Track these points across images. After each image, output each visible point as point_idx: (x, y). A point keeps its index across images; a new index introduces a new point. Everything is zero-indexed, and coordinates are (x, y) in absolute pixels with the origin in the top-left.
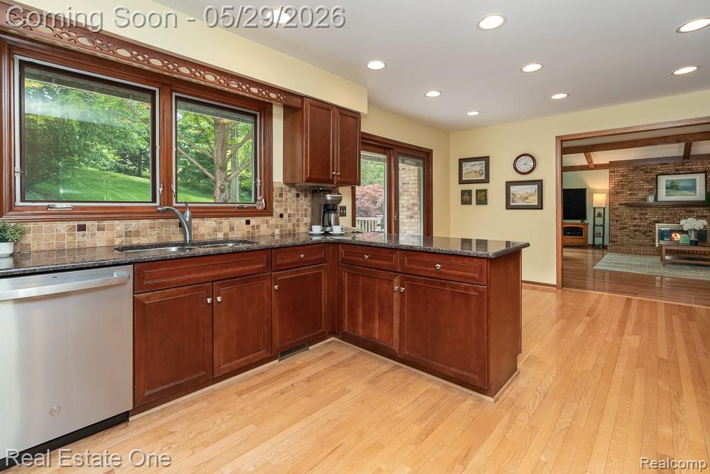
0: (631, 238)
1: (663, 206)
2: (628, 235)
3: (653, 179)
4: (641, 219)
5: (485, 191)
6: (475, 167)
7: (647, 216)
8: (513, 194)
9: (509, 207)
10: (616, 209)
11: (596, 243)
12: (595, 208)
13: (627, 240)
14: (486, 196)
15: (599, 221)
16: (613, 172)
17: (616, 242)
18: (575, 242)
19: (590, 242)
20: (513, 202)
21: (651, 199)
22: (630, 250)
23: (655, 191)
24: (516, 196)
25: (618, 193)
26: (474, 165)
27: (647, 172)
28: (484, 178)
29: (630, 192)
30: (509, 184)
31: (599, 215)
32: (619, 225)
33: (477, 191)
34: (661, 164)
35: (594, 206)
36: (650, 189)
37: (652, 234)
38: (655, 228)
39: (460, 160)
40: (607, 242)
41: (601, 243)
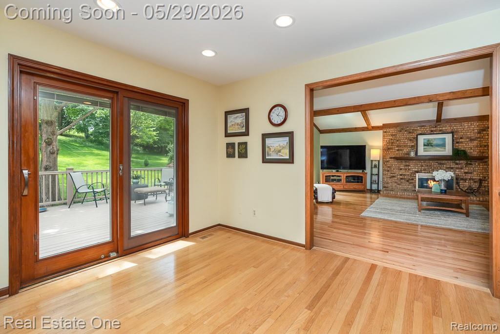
0: (399, 184)
1: (422, 160)
2: (396, 183)
3: (414, 138)
4: (406, 169)
5: (246, 144)
6: (238, 119)
7: (410, 167)
8: (269, 147)
9: (265, 161)
10: (388, 162)
11: (373, 188)
12: (372, 161)
13: (396, 186)
14: (246, 148)
15: (375, 171)
16: (385, 132)
17: (387, 187)
18: (357, 188)
19: (368, 187)
20: (268, 155)
21: (412, 154)
22: (397, 194)
23: (415, 147)
24: (270, 149)
25: (389, 149)
26: (237, 117)
27: (410, 133)
28: (244, 131)
29: (397, 148)
30: (265, 136)
31: (375, 166)
32: (389, 174)
33: (239, 144)
34: (420, 126)
35: (371, 159)
36: (412, 146)
37: (414, 181)
38: (416, 176)
39: (226, 112)
40: (381, 188)
41: (377, 188)
